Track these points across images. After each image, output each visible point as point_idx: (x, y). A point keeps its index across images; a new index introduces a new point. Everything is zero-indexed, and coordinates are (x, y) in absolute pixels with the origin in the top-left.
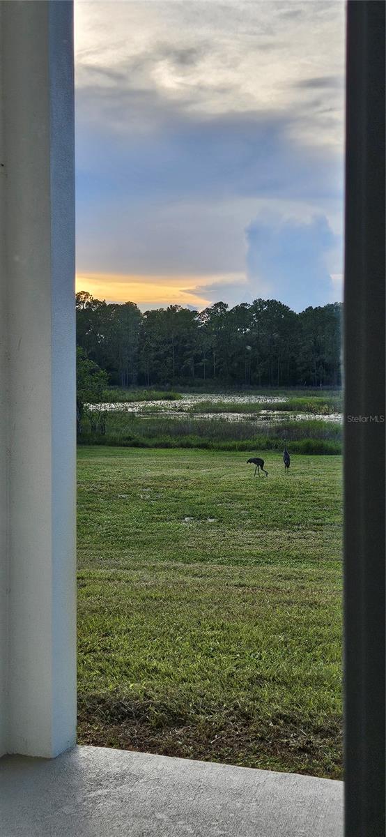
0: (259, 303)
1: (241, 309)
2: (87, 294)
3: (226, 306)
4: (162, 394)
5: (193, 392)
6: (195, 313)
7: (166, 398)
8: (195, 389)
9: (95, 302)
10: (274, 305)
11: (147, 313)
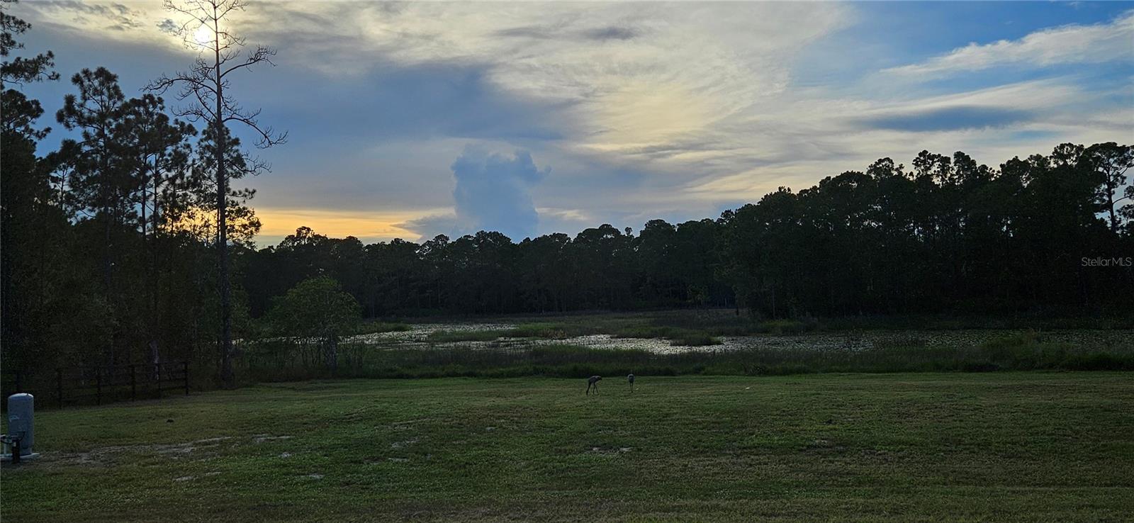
0: (481, 235)
1: (464, 242)
2: (309, 229)
3: (447, 239)
4: (392, 325)
5: (420, 323)
6: (417, 246)
7: (396, 330)
8: (424, 319)
9: (318, 237)
10: (496, 236)
11: (368, 246)
